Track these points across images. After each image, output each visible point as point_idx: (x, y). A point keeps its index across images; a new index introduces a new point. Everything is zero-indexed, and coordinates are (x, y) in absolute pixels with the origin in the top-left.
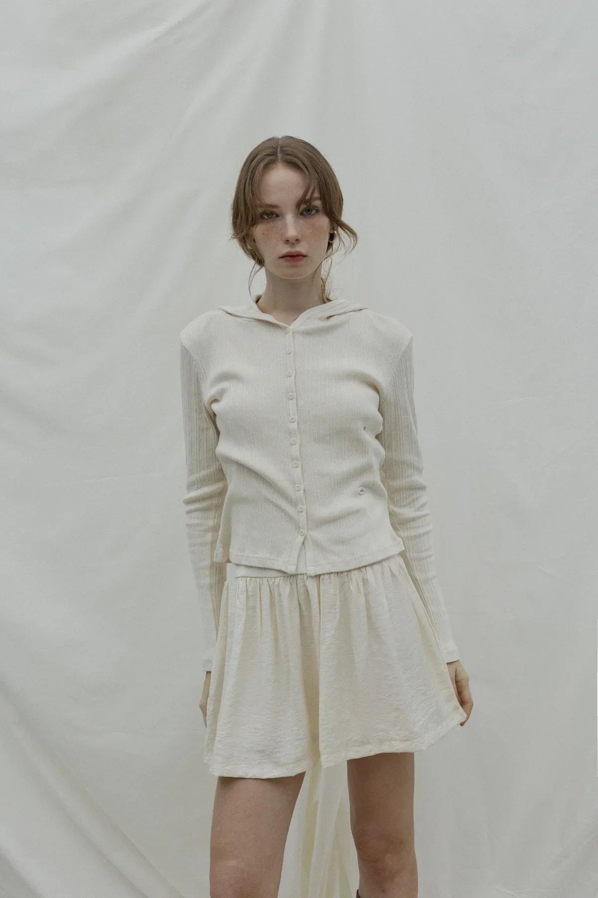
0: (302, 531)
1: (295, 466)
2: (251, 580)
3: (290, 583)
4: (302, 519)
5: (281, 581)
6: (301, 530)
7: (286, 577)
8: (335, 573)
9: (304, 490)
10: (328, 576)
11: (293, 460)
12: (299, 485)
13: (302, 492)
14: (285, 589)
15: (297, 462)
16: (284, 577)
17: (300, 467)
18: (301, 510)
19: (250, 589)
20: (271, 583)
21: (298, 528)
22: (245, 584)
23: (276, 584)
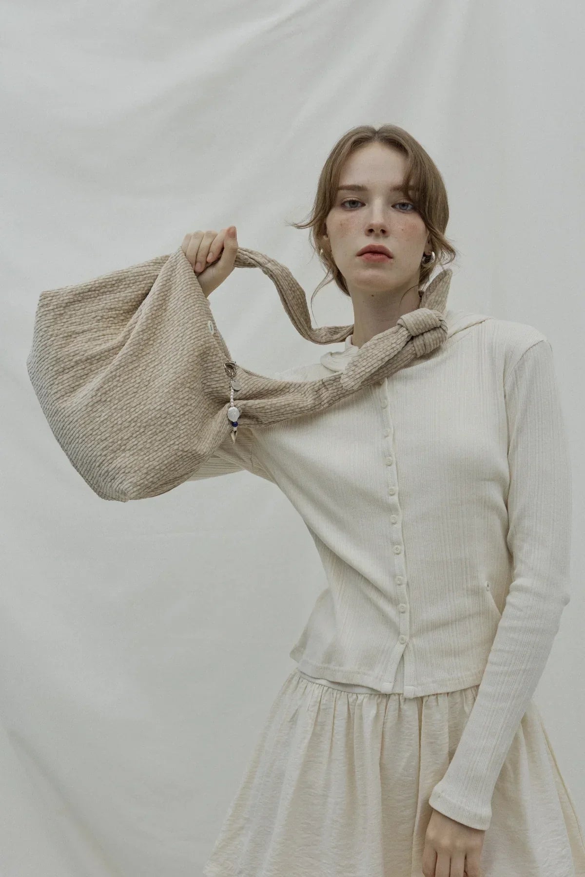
0: (403, 638)
1: (396, 551)
2: (327, 690)
3: (377, 704)
4: (404, 623)
5: (365, 700)
6: (401, 636)
7: (373, 696)
8: (444, 694)
9: (408, 584)
10: (435, 697)
11: (393, 544)
12: (400, 577)
13: (404, 586)
14: (370, 710)
15: (399, 546)
16: (371, 694)
17: (403, 553)
18: (402, 610)
19: (323, 702)
20: (351, 700)
21: (398, 633)
22: (320, 694)
23: (359, 702)
